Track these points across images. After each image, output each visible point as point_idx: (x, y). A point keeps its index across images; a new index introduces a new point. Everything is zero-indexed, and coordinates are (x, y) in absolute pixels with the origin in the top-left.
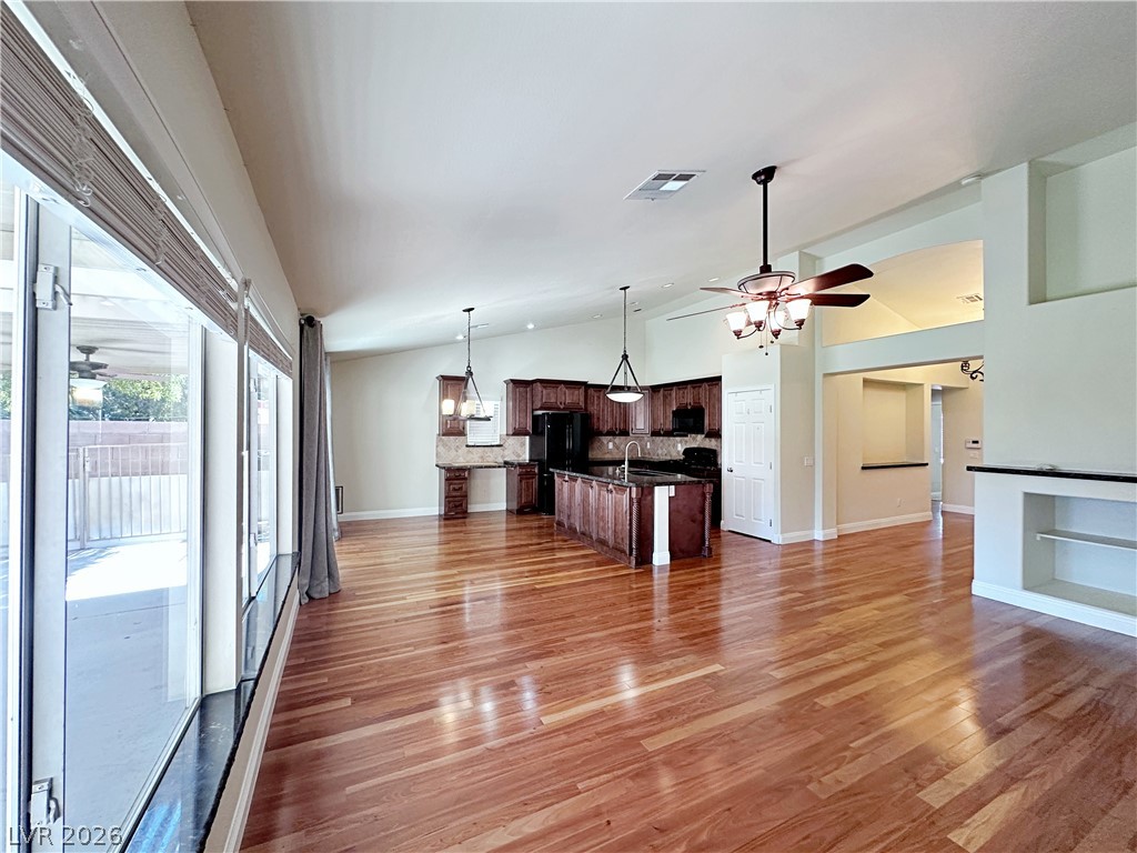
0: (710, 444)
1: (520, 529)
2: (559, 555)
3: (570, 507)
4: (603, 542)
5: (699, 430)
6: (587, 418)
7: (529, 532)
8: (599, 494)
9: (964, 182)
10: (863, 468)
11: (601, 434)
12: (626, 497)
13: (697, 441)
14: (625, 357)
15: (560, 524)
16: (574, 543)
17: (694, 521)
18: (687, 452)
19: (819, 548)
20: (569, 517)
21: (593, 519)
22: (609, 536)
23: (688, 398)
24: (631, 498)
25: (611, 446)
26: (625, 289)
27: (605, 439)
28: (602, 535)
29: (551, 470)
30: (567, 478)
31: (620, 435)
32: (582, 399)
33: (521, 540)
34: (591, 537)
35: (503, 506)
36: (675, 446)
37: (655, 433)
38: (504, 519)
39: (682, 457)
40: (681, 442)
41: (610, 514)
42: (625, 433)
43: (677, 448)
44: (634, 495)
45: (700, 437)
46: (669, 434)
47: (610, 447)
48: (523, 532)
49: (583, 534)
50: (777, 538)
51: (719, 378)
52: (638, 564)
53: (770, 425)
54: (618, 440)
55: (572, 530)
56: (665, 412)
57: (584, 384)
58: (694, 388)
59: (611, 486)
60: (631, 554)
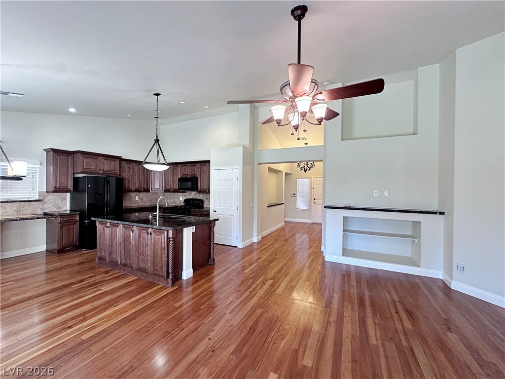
0: (200, 196)
1: (61, 268)
2: (104, 289)
3: (111, 246)
4: (143, 270)
5: (194, 188)
6: (120, 181)
7: (71, 270)
8: (140, 236)
9: (325, 83)
10: (268, 207)
11: (131, 191)
12: (164, 237)
13: (192, 195)
14: (157, 141)
15: (101, 259)
16: (116, 272)
17: (205, 245)
18: (186, 201)
19: (255, 247)
20: (110, 253)
21: (134, 254)
22: (149, 266)
23: (188, 172)
24: (168, 238)
25: (137, 198)
26: (157, 95)
27: (133, 194)
28: (142, 265)
29: (93, 219)
30: (108, 225)
31: (144, 191)
32: (117, 168)
33: (62, 280)
34: (132, 268)
35: (43, 248)
36: (178, 198)
37: (166, 191)
38: (44, 261)
39: (183, 204)
40: (182, 195)
41: (149, 251)
42: (147, 190)
43: (180, 199)
44: (171, 235)
45: (193, 193)
46: (175, 191)
47: (136, 200)
48: (64, 271)
49: (125, 265)
50: (240, 245)
51: (209, 162)
52: (173, 283)
53: (237, 186)
54: (142, 194)
55: (114, 264)
56: (173, 179)
57: (119, 158)
58: (191, 166)
59: (150, 230)
60: (168, 277)
